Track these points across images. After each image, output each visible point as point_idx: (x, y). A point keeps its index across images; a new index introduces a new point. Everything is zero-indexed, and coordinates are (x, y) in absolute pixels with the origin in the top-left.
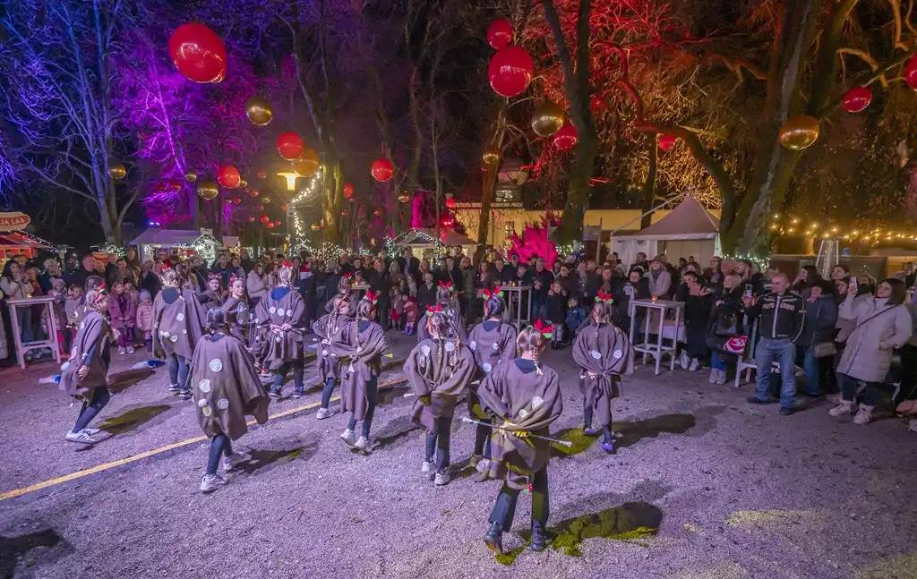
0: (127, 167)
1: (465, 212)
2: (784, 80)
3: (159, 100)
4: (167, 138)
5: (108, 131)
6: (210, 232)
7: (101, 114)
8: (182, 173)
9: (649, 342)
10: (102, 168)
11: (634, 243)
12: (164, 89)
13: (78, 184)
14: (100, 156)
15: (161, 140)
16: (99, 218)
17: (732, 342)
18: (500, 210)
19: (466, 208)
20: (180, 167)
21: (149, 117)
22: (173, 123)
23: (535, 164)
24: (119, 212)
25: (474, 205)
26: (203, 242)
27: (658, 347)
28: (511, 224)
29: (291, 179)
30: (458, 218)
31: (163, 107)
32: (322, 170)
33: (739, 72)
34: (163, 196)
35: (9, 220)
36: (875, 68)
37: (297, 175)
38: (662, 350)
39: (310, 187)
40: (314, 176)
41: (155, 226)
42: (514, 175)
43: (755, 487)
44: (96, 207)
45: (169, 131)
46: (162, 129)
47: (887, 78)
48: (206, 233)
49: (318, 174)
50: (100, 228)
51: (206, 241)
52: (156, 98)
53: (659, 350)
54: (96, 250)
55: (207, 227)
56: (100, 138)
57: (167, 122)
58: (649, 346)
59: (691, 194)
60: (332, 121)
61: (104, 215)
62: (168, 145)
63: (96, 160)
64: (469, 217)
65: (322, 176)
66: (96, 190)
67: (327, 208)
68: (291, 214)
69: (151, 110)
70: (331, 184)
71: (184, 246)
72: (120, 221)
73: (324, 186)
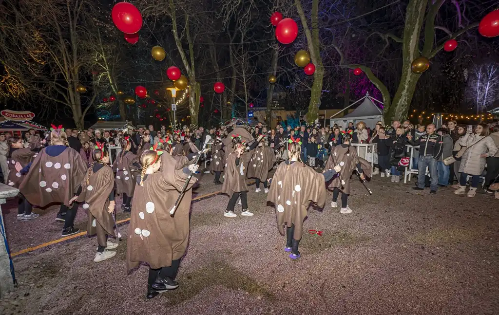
0: (87, 88)
2: (411, 41)
3: (103, 56)
4: (107, 75)
5: (76, 71)
7: (72, 61)
8: (116, 92)
10: (73, 89)
11: (342, 121)
12: (106, 52)
13: (61, 97)
14: (72, 83)
15: (104, 77)
16: (72, 115)
17: (402, 161)
19: (259, 110)
20: (114, 90)
21: (97, 64)
22: (110, 67)
24: (83, 112)
25: (263, 108)
26: (127, 127)
28: (279, 117)
29: (174, 92)
30: (255, 114)
31: (105, 59)
32: (189, 88)
33: (387, 39)
34: (106, 104)
35: (23, 115)
37: (176, 89)
39: (182, 97)
40: (185, 91)
41: (102, 120)
44: (71, 110)
45: (108, 72)
46: (105, 71)
48: (130, 123)
49: (187, 90)
50: (73, 121)
51: (129, 127)
52: (101, 55)
55: (129, 120)
56: (72, 74)
57: (107, 67)
59: (368, 98)
60: (193, 64)
61: (75, 113)
62: (108, 79)
63: (70, 86)
64: (260, 114)
65: (189, 91)
66: (70, 101)
67: (191, 107)
68: (174, 109)
69: (98, 61)
70: (193, 95)
71: (117, 130)
72: (83, 117)
73: (190, 96)
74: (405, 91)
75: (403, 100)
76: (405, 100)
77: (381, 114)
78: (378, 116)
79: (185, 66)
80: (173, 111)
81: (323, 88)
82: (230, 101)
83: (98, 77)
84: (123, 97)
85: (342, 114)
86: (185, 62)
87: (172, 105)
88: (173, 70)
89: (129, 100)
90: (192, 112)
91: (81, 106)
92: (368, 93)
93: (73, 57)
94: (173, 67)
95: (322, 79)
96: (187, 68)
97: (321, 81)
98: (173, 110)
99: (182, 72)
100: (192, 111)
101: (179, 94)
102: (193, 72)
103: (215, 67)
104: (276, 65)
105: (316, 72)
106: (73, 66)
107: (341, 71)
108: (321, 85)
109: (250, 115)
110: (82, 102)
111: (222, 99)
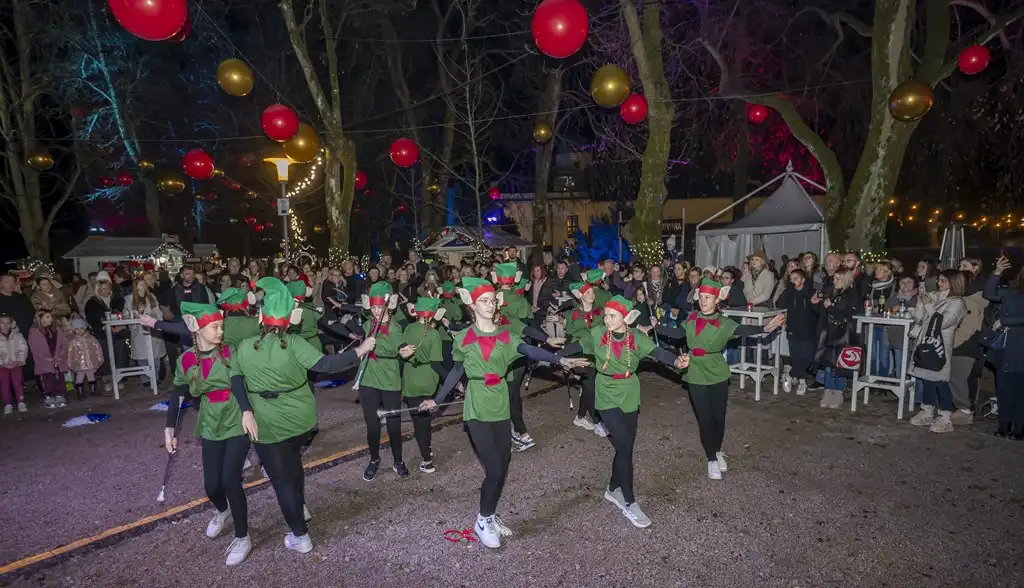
0: (55, 154)
1: (514, 206)
2: (891, 38)
3: (100, 64)
4: (112, 114)
5: (28, 107)
6: (175, 239)
7: (18, 83)
8: (135, 161)
9: (747, 361)
10: (21, 155)
11: (725, 238)
12: (107, 52)
14: (17, 140)
15: (104, 118)
16: (17, 223)
17: (845, 355)
18: (559, 202)
19: (514, 200)
20: (131, 153)
21: (87, 87)
22: (120, 95)
23: (599, 143)
24: (45, 216)
25: (526, 196)
26: (167, 253)
27: (758, 365)
28: (574, 219)
29: (283, 166)
30: (507, 212)
31: (106, 73)
32: (323, 154)
33: (838, 27)
34: (109, 191)
36: (993, 22)
37: (290, 160)
38: (762, 370)
39: (309, 176)
40: (314, 162)
41: (98, 233)
42: (573, 157)
43: (877, 534)
44: (13, 209)
45: (115, 106)
46: (106, 102)
47: (1007, 35)
48: (172, 240)
49: (319, 159)
50: (20, 237)
51: (170, 251)
52: (96, 62)
53: (758, 370)
54: (14, 267)
55: (170, 233)
56: (18, 117)
57: (113, 94)
58: (745, 366)
59: (790, 176)
60: (336, 91)
61: (25, 219)
62: (114, 124)
63: (11, 146)
64: (520, 211)
65: (324, 162)
66: (11, 184)
67: (332, 202)
68: (284, 212)
69: (89, 78)
70: (336, 170)
71: (139, 259)
72: (47, 227)
73: (328, 175)
74: (879, 162)
75: (875, 187)
76: (879, 186)
77: (821, 222)
78: (815, 226)
79: (315, 96)
80: (282, 217)
81: (673, 154)
82: (438, 184)
83: (90, 118)
84: (155, 175)
85: (729, 218)
86: (313, 86)
87: (279, 200)
88: (278, 115)
89: (170, 183)
90: (334, 218)
91: (42, 200)
92: (790, 163)
93: (18, 74)
94: (278, 107)
95: (668, 130)
96: (319, 102)
97: (667, 137)
98: (280, 214)
99: (305, 115)
100: (334, 213)
101: (298, 173)
102: (337, 114)
103: (399, 92)
104: (557, 88)
105: (652, 112)
106: (19, 95)
107: (721, 105)
108: (667, 147)
109: (490, 219)
110: (42, 192)
111: (418, 177)
